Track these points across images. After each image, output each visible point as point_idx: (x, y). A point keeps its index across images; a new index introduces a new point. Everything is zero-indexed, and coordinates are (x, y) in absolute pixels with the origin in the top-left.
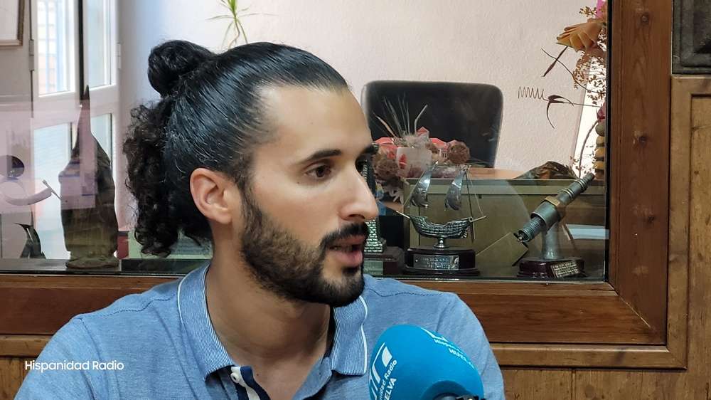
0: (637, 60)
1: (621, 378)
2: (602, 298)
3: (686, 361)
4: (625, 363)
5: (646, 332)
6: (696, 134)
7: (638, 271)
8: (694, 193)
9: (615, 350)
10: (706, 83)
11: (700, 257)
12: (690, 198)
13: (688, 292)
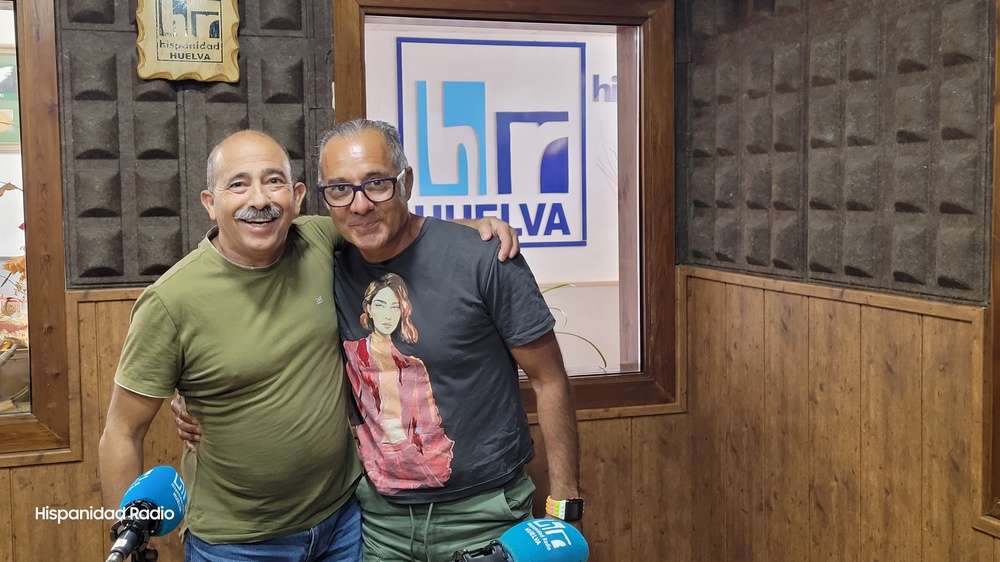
0: (44, 282)
1: (42, 470)
2: (28, 424)
3: (82, 456)
4: (43, 461)
5: (58, 442)
6: (82, 324)
7: (50, 406)
8: (82, 357)
9: (36, 454)
10: (86, 295)
11: (88, 395)
12: (80, 361)
13: (82, 416)
